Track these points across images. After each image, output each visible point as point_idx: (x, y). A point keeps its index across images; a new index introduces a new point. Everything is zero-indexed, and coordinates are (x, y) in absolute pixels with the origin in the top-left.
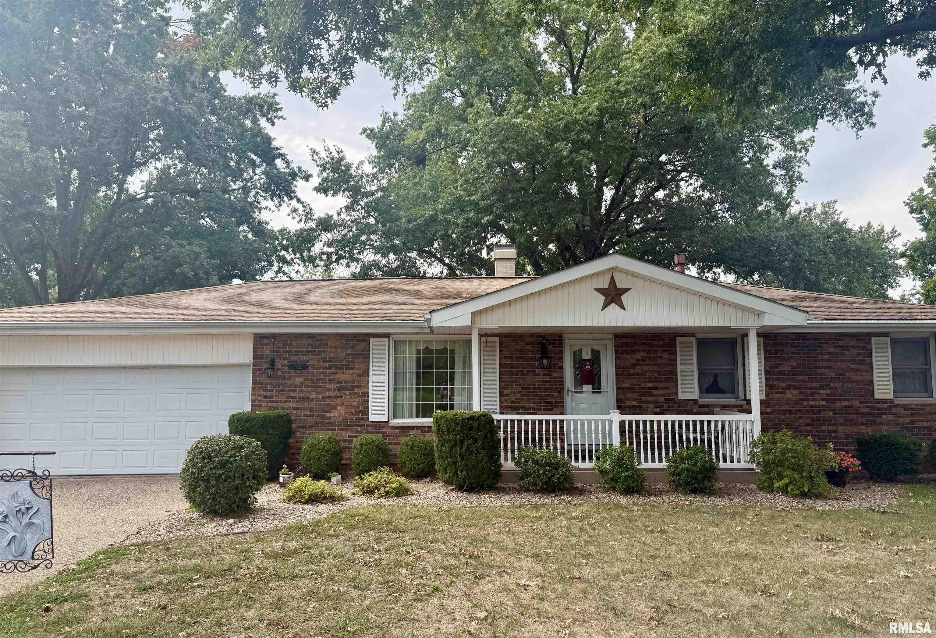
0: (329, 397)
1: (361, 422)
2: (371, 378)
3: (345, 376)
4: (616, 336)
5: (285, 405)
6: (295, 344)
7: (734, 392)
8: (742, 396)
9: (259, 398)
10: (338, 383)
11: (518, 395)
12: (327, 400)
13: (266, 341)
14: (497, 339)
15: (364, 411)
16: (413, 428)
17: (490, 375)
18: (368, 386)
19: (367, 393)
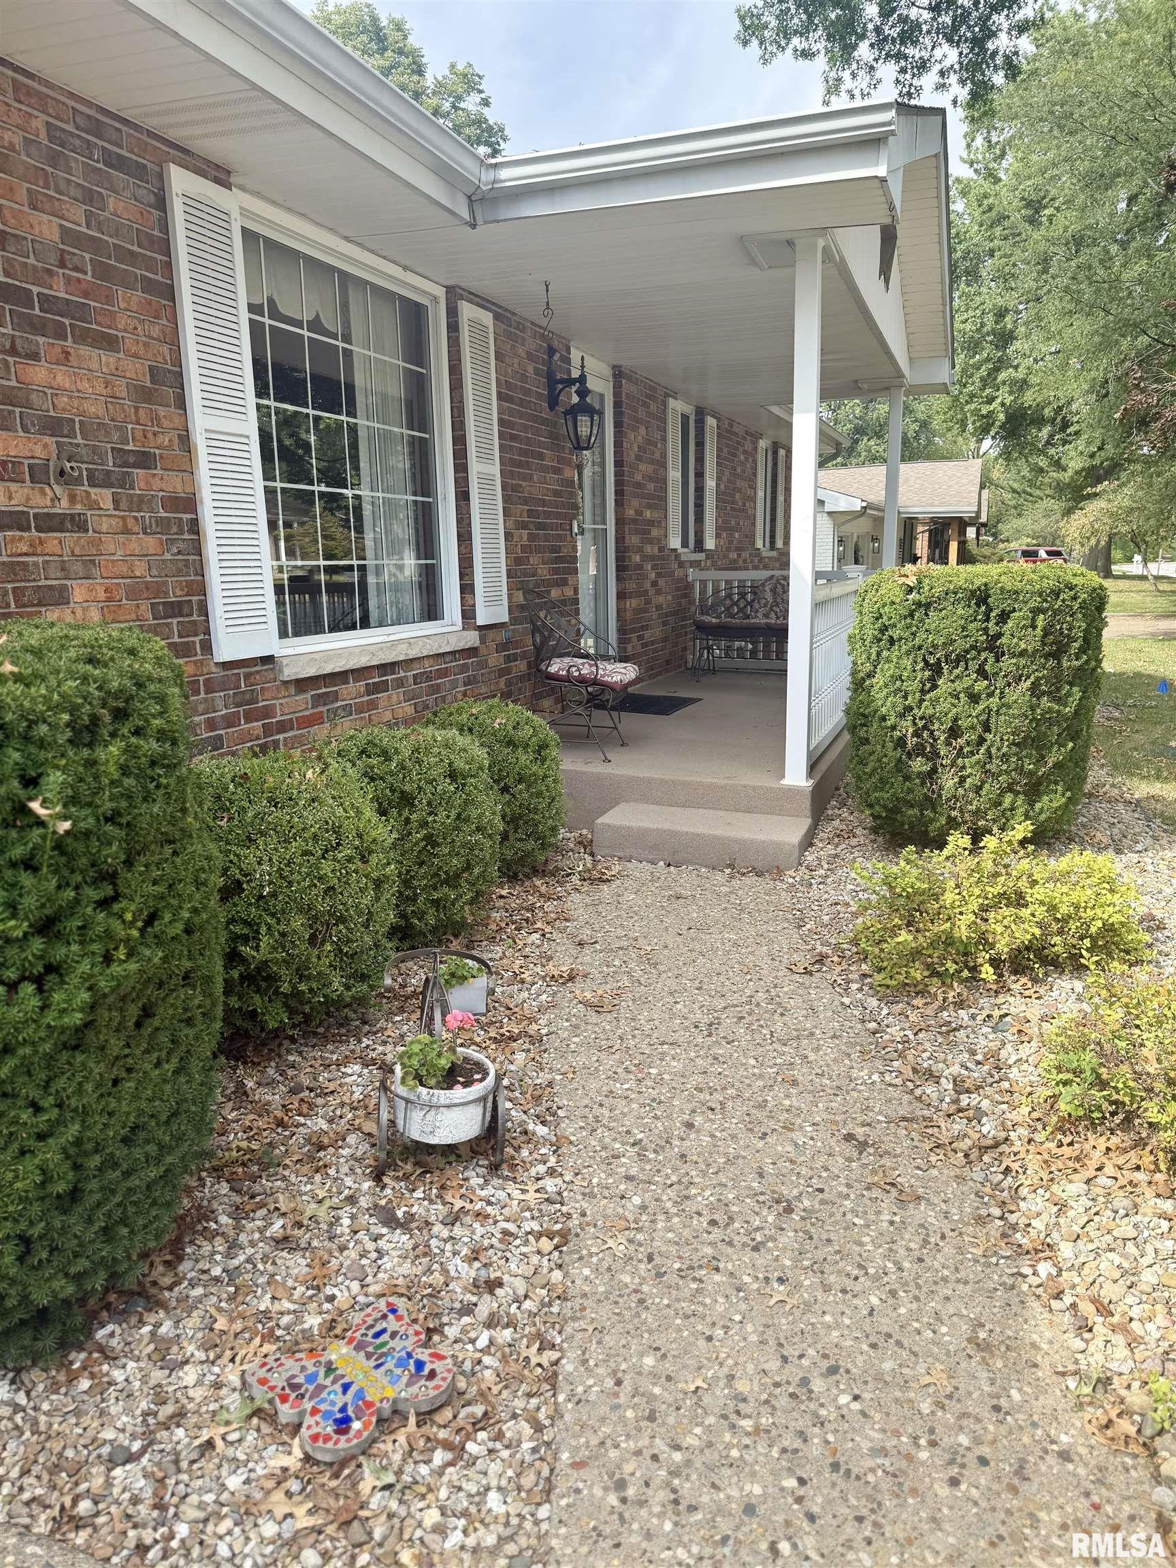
2: (197, 420)
14: (489, 319)
15: (189, 608)
16: (343, 676)
17: (485, 457)
18: (187, 467)
19: (190, 503)
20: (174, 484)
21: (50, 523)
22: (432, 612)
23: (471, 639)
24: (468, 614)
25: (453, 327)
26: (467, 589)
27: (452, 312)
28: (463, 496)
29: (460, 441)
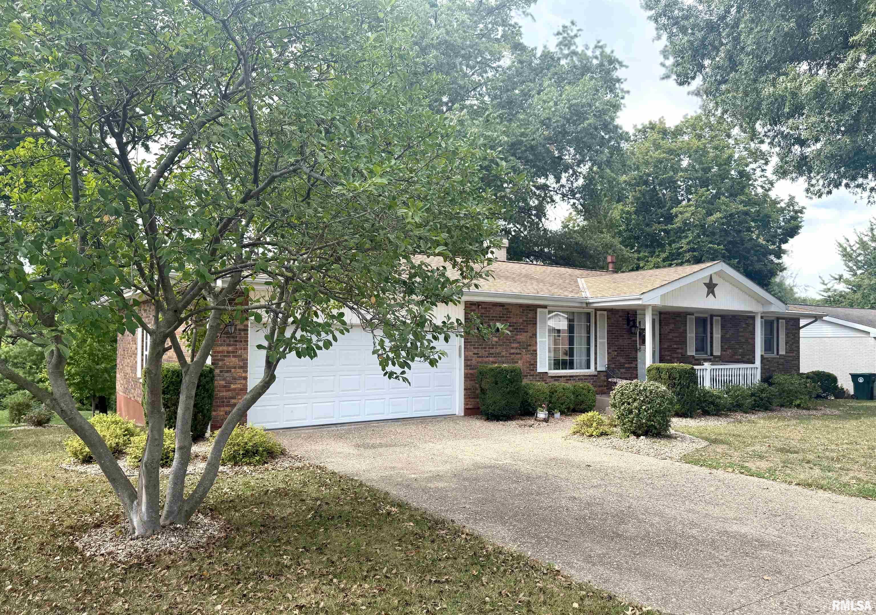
0: (513, 354)
1: (532, 372)
2: (538, 340)
3: (522, 337)
4: (661, 313)
5: (487, 359)
6: (492, 311)
7: (703, 350)
8: (709, 353)
9: (471, 353)
10: (519, 343)
11: (616, 353)
12: (513, 356)
13: (474, 307)
14: (605, 313)
15: (534, 365)
16: (561, 377)
17: (602, 338)
18: (536, 346)
19: (536, 351)
20: (534, 348)
21: (517, 354)
22: (588, 367)
23: (596, 373)
24: (596, 368)
25: (596, 316)
26: (596, 363)
27: (596, 313)
28: (596, 346)
29: (596, 336)
